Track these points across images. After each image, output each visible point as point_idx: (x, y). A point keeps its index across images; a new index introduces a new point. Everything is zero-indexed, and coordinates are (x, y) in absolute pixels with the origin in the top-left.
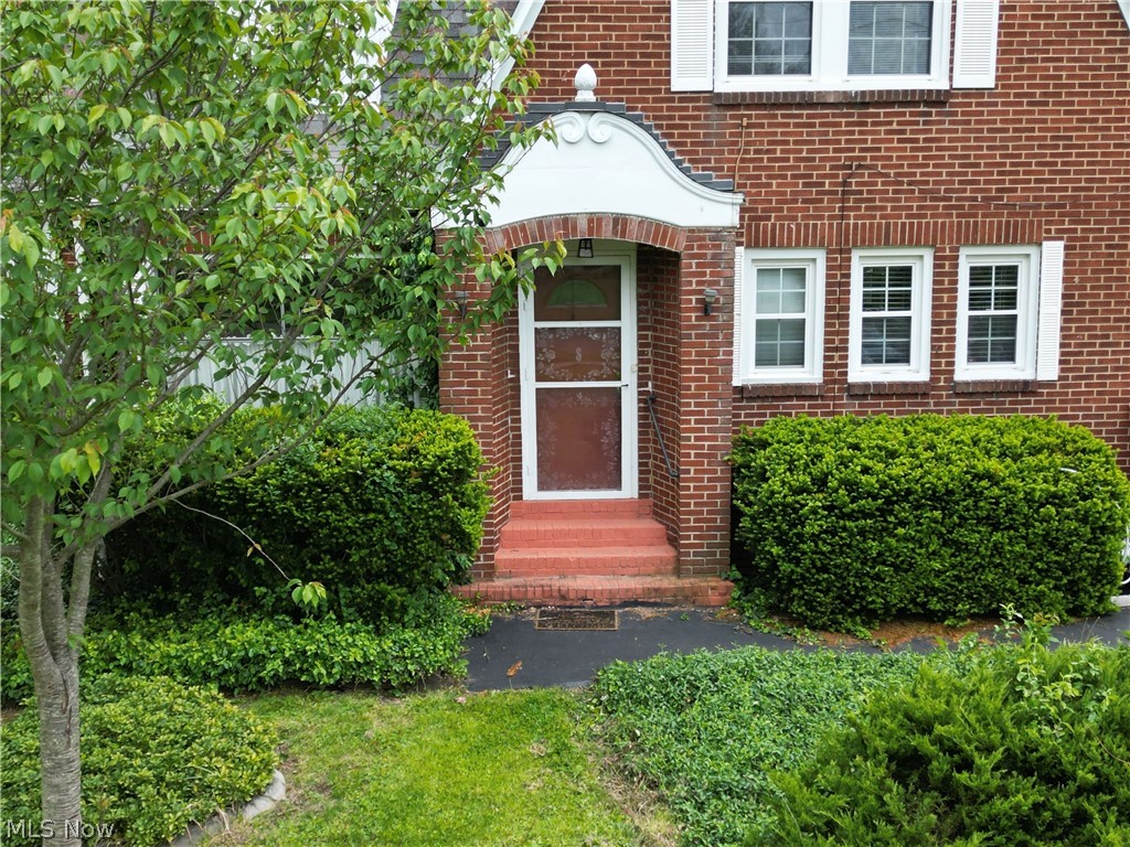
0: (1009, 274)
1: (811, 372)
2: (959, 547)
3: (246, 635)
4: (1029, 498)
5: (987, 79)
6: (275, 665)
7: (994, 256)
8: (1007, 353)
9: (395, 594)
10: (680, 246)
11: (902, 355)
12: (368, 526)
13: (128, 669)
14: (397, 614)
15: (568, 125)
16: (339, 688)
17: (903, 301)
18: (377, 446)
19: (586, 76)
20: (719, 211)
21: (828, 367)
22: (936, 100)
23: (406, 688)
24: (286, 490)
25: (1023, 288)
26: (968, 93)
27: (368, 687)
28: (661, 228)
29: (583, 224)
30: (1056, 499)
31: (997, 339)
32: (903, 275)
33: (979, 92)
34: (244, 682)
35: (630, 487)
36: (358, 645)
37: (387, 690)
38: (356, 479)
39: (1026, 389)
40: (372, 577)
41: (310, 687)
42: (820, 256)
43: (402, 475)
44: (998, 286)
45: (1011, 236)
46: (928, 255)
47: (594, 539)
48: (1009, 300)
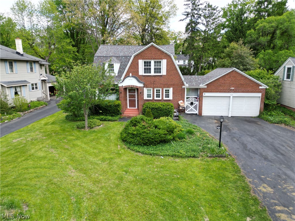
0: (168, 90)
1: (151, 98)
2: (158, 113)
3: (102, 117)
4: (163, 109)
5: (165, 74)
6: (104, 119)
7: (167, 89)
8: (168, 97)
9: (114, 114)
10: (138, 88)
11: (159, 97)
12: (111, 109)
13: (94, 119)
14: (114, 116)
15: (129, 78)
16: (108, 121)
17: (159, 92)
18: (112, 103)
19: (131, 74)
20: (141, 85)
21: (153, 98)
22: (161, 76)
23: (113, 121)
24: (105, 106)
25: (170, 92)
26: (164, 75)
27: (110, 121)
28: (137, 86)
29: (130, 86)
30: (166, 109)
31: (168, 96)
32: (159, 90)
33: (165, 75)
34: (101, 120)
35: (136, 108)
36: (110, 118)
37: (112, 121)
38: (110, 106)
39: (169, 100)
40: (112, 113)
41: (106, 121)
42: (152, 89)
43: (114, 105)
44: (167, 91)
45: (168, 87)
46: (161, 89)
47: (133, 112)
48: (168, 93)
